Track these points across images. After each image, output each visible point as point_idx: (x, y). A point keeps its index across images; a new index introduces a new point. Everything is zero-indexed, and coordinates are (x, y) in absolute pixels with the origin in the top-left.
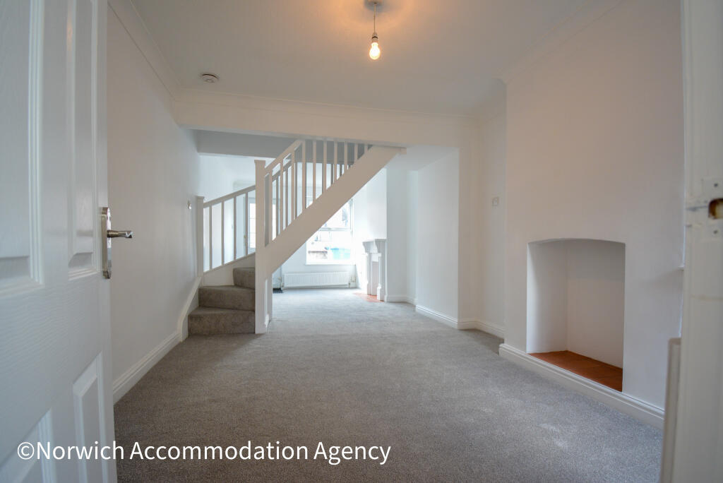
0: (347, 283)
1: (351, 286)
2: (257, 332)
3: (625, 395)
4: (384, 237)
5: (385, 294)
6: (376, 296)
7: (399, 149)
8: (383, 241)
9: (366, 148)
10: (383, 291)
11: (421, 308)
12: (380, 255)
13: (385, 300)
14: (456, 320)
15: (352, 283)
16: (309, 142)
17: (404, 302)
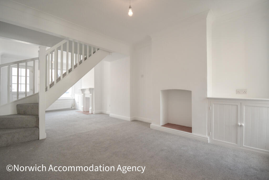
0: (70, 107)
1: (72, 108)
2: (40, 139)
3: (193, 133)
4: (93, 86)
5: (93, 110)
6: (89, 111)
7: (109, 52)
8: (93, 89)
9: (96, 50)
10: (92, 109)
11: (112, 115)
12: (91, 94)
13: (94, 113)
14: (130, 118)
15: (72, 107)
16: (70, 42)
17: (101, 113)
